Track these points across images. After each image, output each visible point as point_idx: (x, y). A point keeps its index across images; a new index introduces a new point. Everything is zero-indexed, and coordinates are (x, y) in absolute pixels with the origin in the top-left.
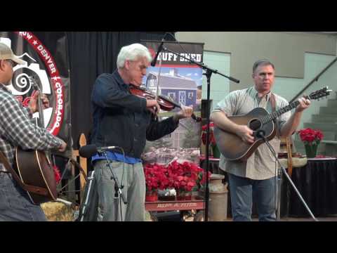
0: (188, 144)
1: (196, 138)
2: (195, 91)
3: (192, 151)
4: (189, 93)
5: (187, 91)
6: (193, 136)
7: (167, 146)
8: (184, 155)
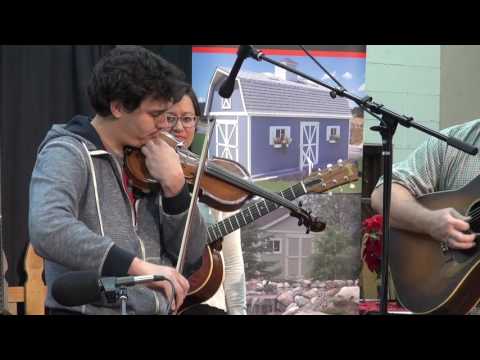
0: (327, 270)
1: (349, 253)
2: (344, 123)
3: (338, 287)
4: (329, 128)
5: (324, 122)
6: (340, 247)
7: (267, 276)
8: (313, 300)
